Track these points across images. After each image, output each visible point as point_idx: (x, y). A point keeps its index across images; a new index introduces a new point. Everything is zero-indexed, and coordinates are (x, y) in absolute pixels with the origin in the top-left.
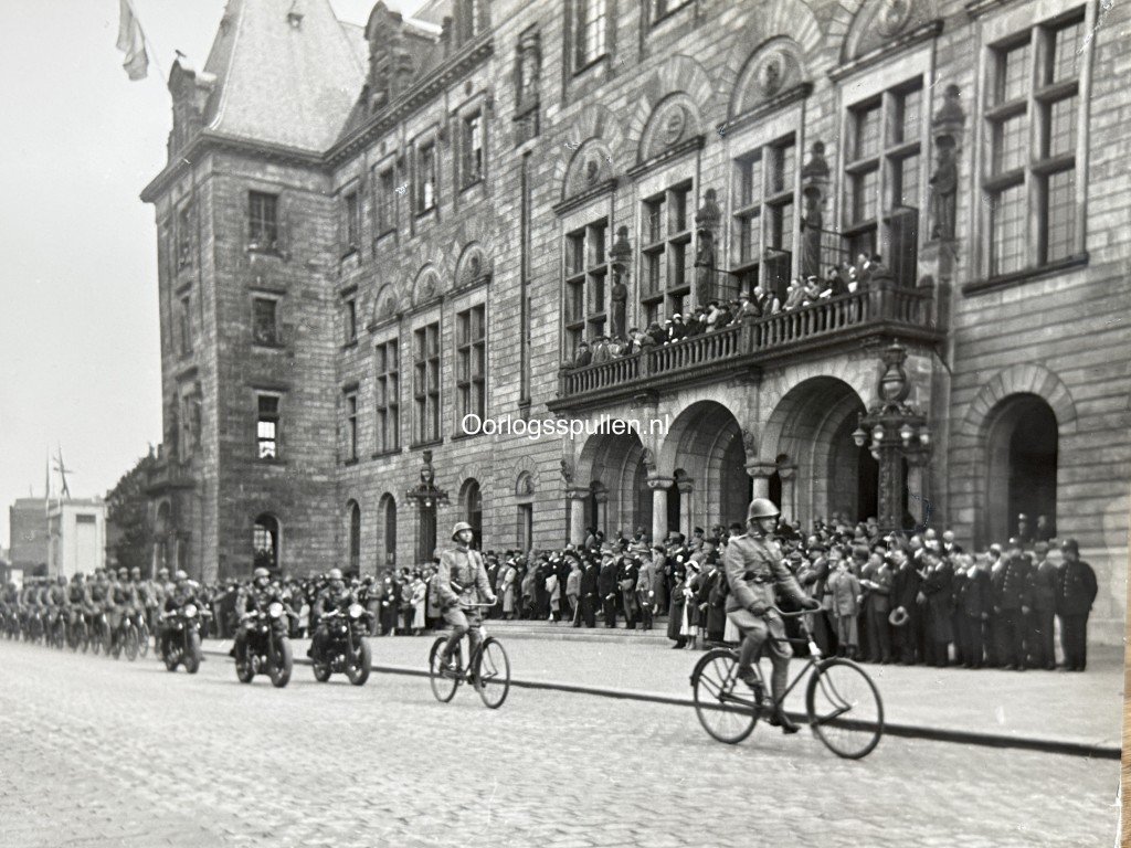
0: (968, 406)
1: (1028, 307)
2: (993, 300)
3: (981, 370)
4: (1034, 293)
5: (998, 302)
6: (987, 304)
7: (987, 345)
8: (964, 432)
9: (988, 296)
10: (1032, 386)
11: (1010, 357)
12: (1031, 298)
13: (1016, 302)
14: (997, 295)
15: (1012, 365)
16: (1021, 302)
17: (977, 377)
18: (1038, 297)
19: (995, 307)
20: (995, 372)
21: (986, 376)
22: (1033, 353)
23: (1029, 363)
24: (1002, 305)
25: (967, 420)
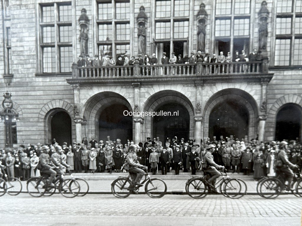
0: (272, 105)
1: (294, 77)
2: (280, 73)
3: (276, 94)
4: (296, 74)
5: (282, 74)
6: (278, 74)
7: (278, 87)
8: (270, 113)
9: (278, 71)
10: (296, 101)
11: (288, 91)
12: (295, 75)
13: (289, 75)
14: (282, 72)
15: (288, 94)
16: (291, 75)
17: (275, 96)
18: (297, 75)
19: (281, 75)
20: (282, 95)
21: (279, 96)
22: (296, 91)
23: (295, 94)
24: (284, 75)
25: (271, 109)
